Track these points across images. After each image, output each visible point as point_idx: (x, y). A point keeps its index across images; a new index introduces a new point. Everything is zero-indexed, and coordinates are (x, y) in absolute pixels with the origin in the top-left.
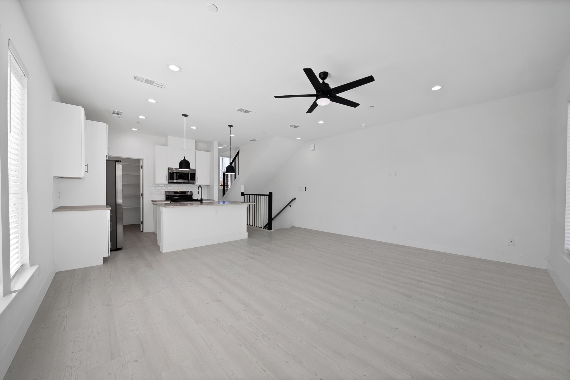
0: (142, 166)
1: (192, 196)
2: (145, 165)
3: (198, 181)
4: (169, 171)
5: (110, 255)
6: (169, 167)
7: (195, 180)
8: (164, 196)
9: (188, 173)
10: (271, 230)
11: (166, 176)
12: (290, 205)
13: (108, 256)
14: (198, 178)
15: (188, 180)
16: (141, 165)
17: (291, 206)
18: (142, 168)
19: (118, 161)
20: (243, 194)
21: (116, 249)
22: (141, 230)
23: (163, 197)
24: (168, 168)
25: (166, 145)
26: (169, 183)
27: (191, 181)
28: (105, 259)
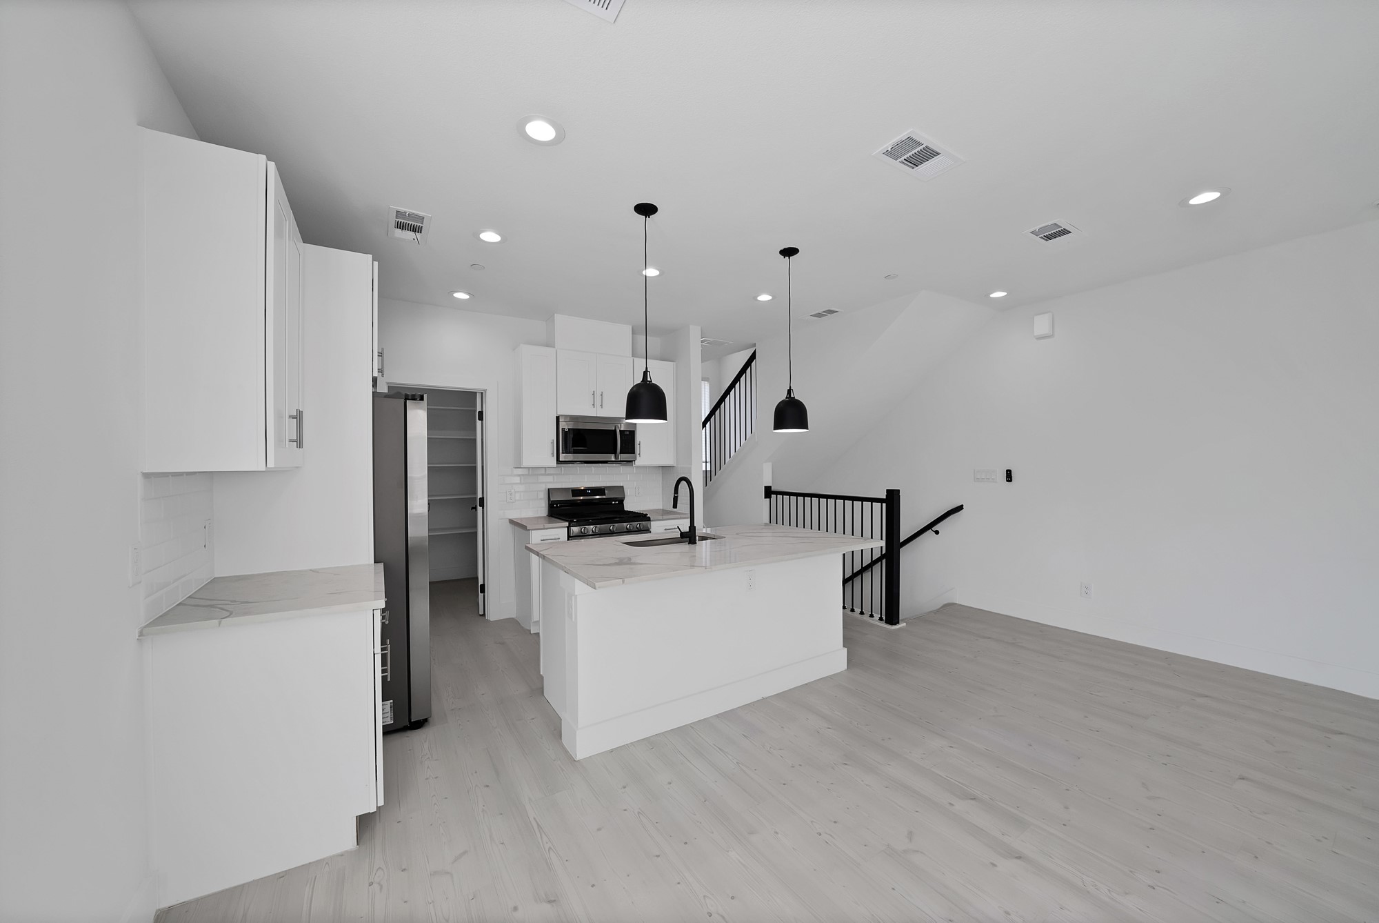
0: (481, 414)
1: (623, 501)
2: (492, 409)
3: (642, 454)
4: (562, 425)
5: (381, 803)
6: (559, 413)
7: (632, 451)
8: (544, 505)
9: (615, 431)
10: (895, 624)
11: (552, 443)
12: (934, 529)
13: (374, 809)
14: (642, 445)
15: (615, 452)
16: (479, 409)
17: (937, 532)
18: (481, 418)
19: (413, 398)
20: (769, 492)
21: (408, 724)
22: (481, 613)
23: (542, 509)
24: (558, 418)
25: (549, 344)
26: (558, 461)
27: (623, 457)
28: (364, 823)
